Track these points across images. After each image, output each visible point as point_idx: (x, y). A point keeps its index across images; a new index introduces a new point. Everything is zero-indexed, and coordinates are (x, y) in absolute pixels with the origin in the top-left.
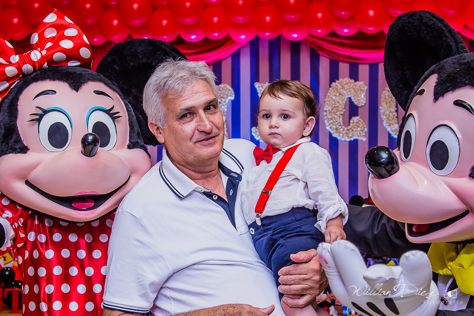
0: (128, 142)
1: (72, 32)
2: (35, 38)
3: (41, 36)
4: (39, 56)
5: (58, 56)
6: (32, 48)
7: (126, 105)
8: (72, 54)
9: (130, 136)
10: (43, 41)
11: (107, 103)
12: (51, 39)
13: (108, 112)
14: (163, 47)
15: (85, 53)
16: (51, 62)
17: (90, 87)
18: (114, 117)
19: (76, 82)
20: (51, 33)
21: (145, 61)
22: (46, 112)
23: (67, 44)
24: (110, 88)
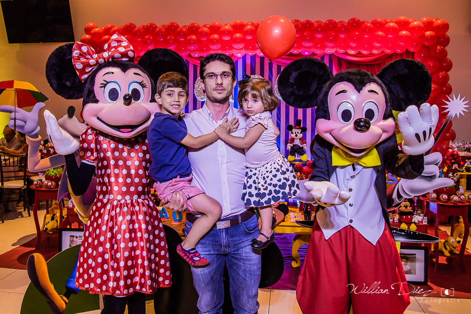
0: (150, 99)
1: (125, 44)
2: (106, 46)
3: (109, 45)
4: (107, 55)
5: (117, 55)
6: (104, 51)
7: (150, 80)
8: (124, 55)
9: (151, 96)
10: (110, 47)
11: (139, 79)
12: (114, 47)
13: (140, 83)
14: (171, 52)
15: (131, 54)
16: (113, 58)
17: (132, 71)
18: (143, 86)
19: (124, 68)
20: (114, 44)
21: (162, 58)
22: (108, 83)
23: (122, 50)
24: (143, 72)
